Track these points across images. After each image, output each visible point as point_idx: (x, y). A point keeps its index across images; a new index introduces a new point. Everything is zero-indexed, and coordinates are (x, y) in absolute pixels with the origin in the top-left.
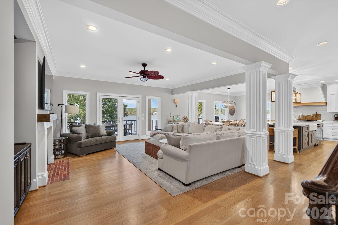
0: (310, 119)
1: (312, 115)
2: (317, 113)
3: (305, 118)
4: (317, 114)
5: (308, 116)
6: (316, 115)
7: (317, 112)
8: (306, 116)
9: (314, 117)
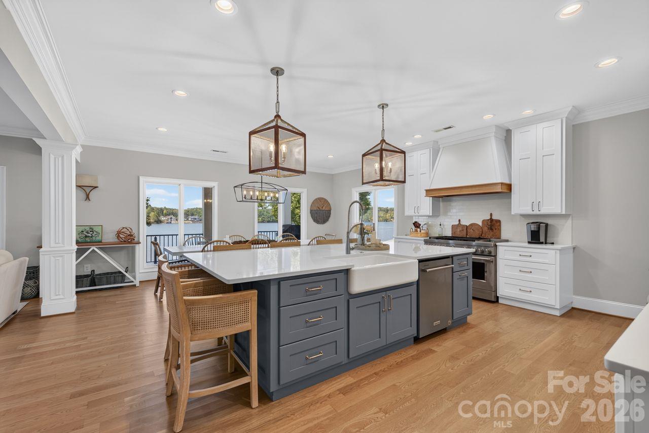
0: (476, 234)
1: (480, 224)
2: (494, 218)
3: (465, 231)
4: (491, 220)
5: (472, 225)
6: (489, 223)
7: (491, 215)
8: (468, 224)
9: (486, 229)
